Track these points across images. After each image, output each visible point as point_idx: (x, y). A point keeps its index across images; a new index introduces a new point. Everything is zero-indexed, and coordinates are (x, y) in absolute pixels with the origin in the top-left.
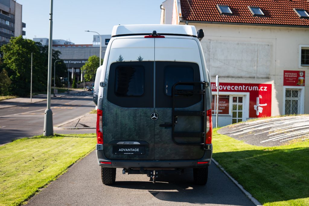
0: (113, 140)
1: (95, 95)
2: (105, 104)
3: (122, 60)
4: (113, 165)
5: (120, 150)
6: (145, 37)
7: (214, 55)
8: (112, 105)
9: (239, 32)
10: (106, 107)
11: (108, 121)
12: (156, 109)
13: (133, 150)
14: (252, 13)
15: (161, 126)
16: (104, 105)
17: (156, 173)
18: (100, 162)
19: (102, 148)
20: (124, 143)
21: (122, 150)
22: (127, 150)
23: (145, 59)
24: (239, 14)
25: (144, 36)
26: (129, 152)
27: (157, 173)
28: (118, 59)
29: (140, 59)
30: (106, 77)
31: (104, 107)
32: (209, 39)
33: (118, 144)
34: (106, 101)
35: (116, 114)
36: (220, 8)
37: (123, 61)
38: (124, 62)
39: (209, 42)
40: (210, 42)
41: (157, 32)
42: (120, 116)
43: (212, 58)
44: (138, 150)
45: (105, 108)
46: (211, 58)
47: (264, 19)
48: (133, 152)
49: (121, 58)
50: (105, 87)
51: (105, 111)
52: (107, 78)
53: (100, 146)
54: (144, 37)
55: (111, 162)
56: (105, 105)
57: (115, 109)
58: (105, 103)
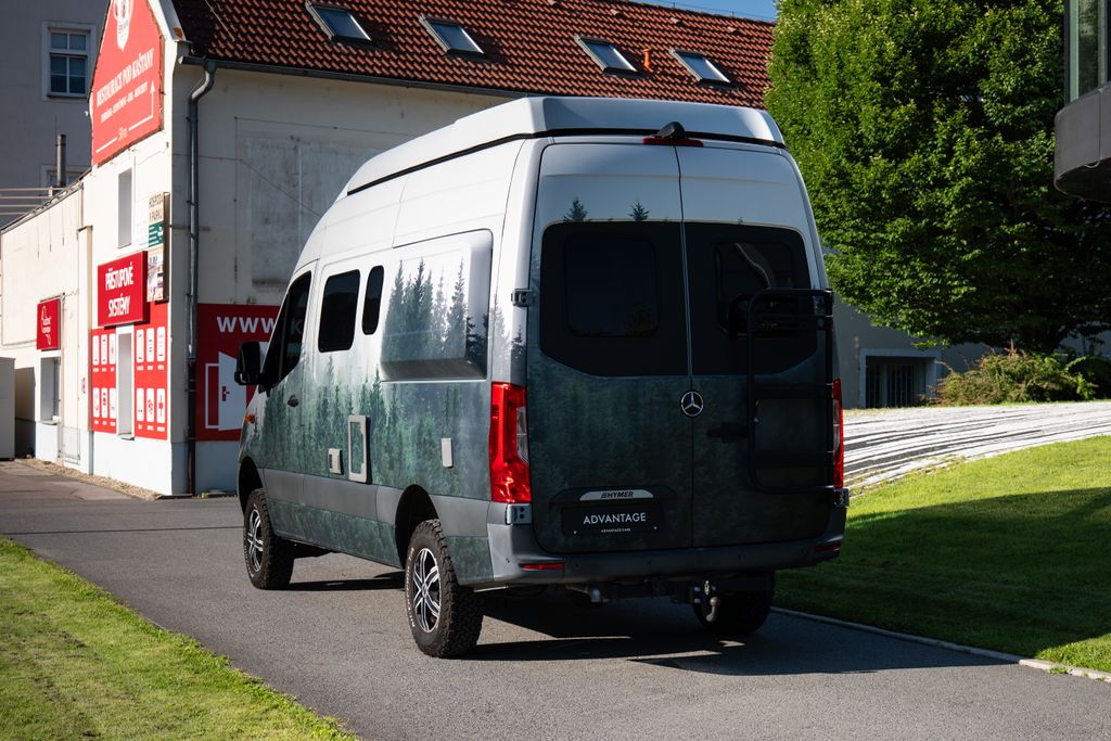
0: (566, 486)
1: (473, 336)
2: (535, 366)
3: (584, 216)
4: (568, 572)
5: (587, 520)
6: (647, 142)
7: (310, 198)
8: (558, 369)
9: (402, 115)
10: (539, 375)
11: (546, 421)
12: (696, 381)
13: (628, 518)
14: (442, 45)
15: (711, 434)
16: (531, 367)
17: (710, 589)
18: (521, 565)
19: (527, 519)
20: (604, 495)
21: (595, 520)
22: (608, 519)
23: (654, 215)
24: (396, 44)
25: (640, 139)
26: (616, 525)
27: (714, 588)
28: (570, 213)
29: (639, 213)
30: (533, 273)
31: (531, 374)
32: (292, 138)
33: (583, 498)
34: (536, 355)
35: (575, 399)
36: (323, 17)
37: (586, 219)
38: (590, 224)
39: (293, 146)
40: (295, 148)
41: (687, 128)
42: (587, 406)
43: (306, 210)
44: (643, 517)
45: (537, 379)
46: (302, 213)
47: (485, 68)
48: (628, 524)
49: (578, 210)
50: (530, 308)
51: (536, 388)
52: (537, 275)
53: (522, 509)
54: (642, 142)
55: (563, 563)
56: (536, 370)
57: (572, 382)
58: (537, 362)
